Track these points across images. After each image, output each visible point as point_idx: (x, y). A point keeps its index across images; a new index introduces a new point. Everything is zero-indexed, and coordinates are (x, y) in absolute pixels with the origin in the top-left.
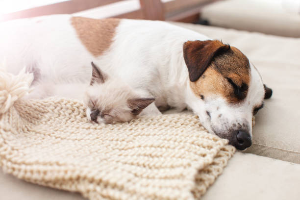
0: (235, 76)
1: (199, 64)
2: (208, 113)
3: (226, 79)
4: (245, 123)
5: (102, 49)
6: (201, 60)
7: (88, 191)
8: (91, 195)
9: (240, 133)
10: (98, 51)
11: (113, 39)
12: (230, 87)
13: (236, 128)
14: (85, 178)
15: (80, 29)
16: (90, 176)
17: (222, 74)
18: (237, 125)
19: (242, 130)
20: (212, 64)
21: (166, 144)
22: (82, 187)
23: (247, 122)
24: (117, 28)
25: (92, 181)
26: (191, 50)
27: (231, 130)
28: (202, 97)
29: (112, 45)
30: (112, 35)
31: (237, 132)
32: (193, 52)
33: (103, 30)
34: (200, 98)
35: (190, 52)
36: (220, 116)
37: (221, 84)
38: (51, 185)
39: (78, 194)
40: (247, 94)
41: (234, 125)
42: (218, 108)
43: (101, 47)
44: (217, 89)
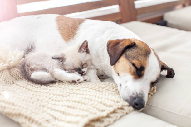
0: (137, 62)
1: (115, 55)
2: (121, 85)
3: (131, 64)
4: (141, 93)
5: (70, 38)
6: (116, 52)
7: (23, 123)
8: (23, 125)
9: (137, 99)
10: (68, 39)
11: (77, 32)
12: (133, 69)
13: (134, 96)
14: (23, 115)
15: (60, 24)
16: (25, 114)
17: (129, 61)
18: (135, 94)
19: (138, 97)
20: (124, 54)
21: (83, 101)
22: (20, 120)
23: (143, 92)
24: (80, 25)
25: (26, 117)
26: (111, 45)
27: (131, 97)
28: (118, 74)
29: (76, 36)
30: (76, 30)
31: (135, 98)
32: (112, 47)
33: (72, 26)
34: (118, 75)
35: (110, 47)
36: (126, 87)
37: (128, 67)
38: (8, 115)
39: (18, 124)
40: (144, 73)
41: (133, 94)
42: (126, 82)
43: (70, 36)
44: (126, 70)
